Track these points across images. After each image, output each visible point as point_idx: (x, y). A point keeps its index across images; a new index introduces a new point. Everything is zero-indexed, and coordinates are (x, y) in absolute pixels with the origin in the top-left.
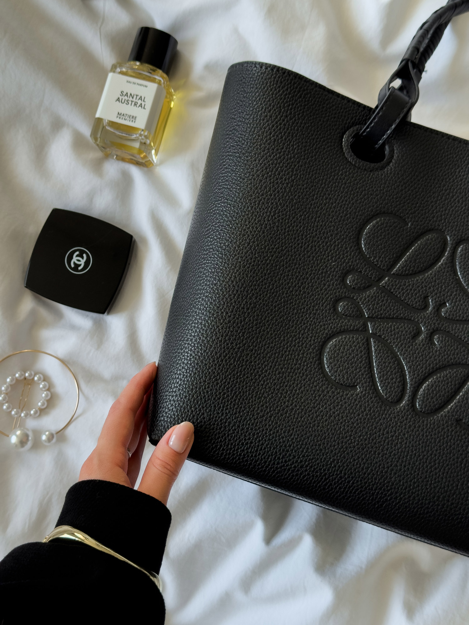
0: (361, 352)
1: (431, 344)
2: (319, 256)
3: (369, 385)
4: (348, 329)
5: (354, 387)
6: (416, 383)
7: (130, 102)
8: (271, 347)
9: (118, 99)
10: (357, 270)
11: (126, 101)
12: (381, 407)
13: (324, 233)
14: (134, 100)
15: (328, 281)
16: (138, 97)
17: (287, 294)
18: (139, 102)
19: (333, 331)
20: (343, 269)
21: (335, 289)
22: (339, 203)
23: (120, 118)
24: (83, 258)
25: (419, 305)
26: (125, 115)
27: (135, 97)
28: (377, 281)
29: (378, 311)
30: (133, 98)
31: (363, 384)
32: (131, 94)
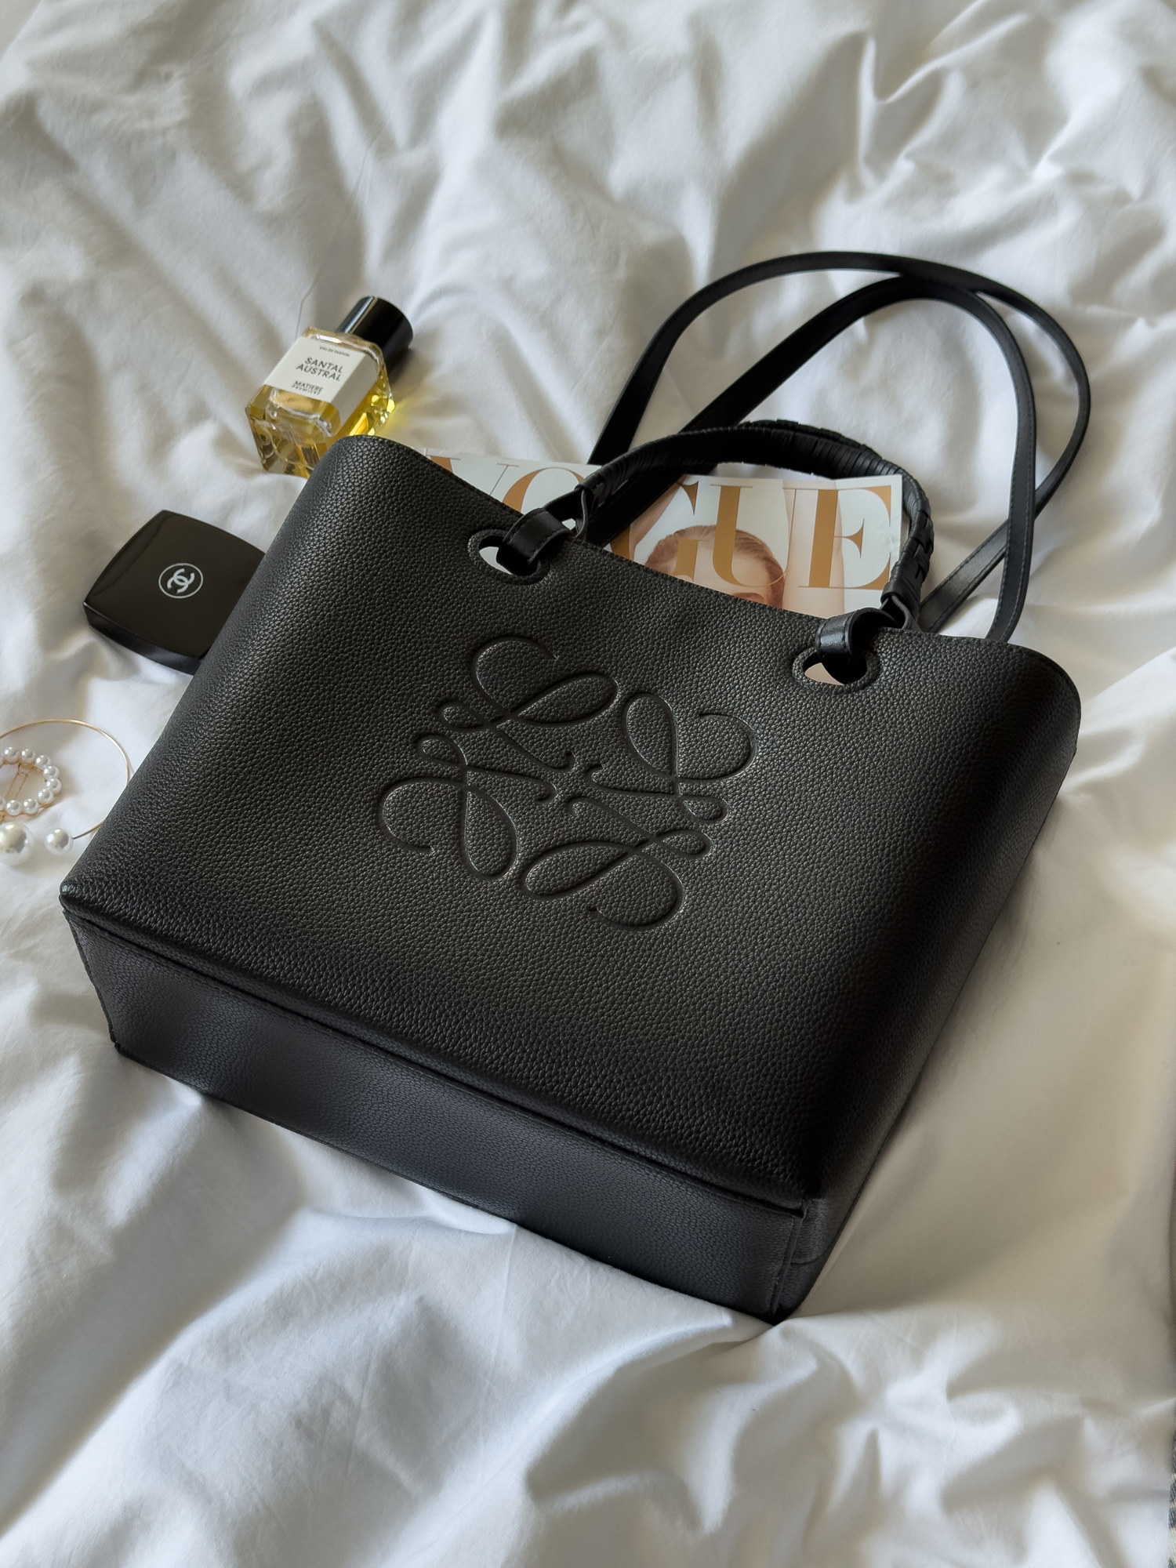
0: (448, 805)
1: (566, 811)
2: (402, 671)
3: (450, 848)
4: (432, 773)
5: (427, 848)
6: (530, 853)
8: (298, 777)
10: (461, 702)
12: (465, 877)
13: (416, 642)
15: (411, 707)
17: (339, 711)
19: (406, 773)
20: (439, 695)
21: (420, 719)
22: (446, 609)
25: (557, 761)
28: (493, 721)
29: (487, 759)
31: (441, 845)
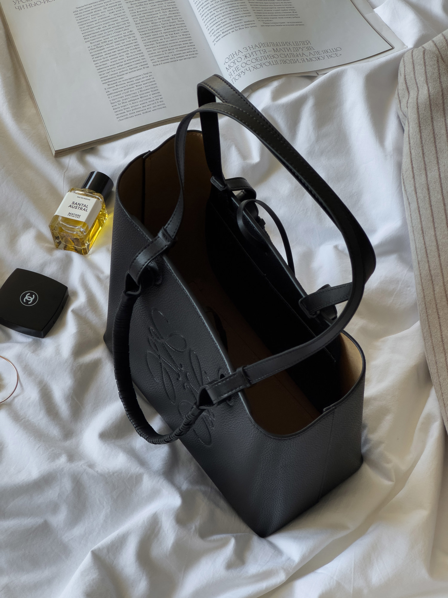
7: (78, 208)
9: (70, 206)
11: (75, 207)
14: (81, 206)
16: (83, 205)
18: (84, 208)
23: (70, 216)
24: (32, 297)
26: (73, 214)
27: (81, 205)
30: (80, 206)
32: (79, 203)
